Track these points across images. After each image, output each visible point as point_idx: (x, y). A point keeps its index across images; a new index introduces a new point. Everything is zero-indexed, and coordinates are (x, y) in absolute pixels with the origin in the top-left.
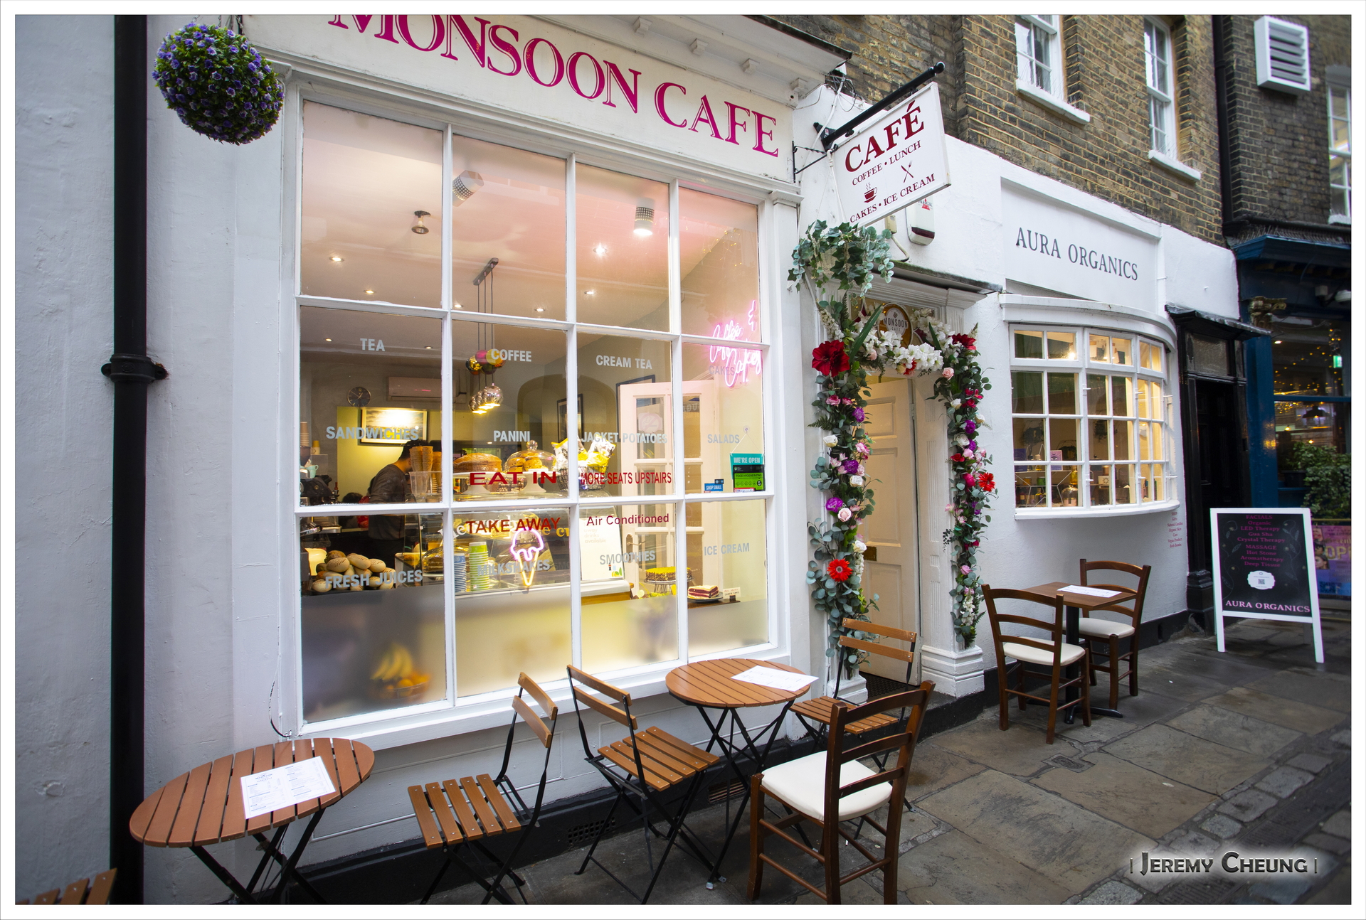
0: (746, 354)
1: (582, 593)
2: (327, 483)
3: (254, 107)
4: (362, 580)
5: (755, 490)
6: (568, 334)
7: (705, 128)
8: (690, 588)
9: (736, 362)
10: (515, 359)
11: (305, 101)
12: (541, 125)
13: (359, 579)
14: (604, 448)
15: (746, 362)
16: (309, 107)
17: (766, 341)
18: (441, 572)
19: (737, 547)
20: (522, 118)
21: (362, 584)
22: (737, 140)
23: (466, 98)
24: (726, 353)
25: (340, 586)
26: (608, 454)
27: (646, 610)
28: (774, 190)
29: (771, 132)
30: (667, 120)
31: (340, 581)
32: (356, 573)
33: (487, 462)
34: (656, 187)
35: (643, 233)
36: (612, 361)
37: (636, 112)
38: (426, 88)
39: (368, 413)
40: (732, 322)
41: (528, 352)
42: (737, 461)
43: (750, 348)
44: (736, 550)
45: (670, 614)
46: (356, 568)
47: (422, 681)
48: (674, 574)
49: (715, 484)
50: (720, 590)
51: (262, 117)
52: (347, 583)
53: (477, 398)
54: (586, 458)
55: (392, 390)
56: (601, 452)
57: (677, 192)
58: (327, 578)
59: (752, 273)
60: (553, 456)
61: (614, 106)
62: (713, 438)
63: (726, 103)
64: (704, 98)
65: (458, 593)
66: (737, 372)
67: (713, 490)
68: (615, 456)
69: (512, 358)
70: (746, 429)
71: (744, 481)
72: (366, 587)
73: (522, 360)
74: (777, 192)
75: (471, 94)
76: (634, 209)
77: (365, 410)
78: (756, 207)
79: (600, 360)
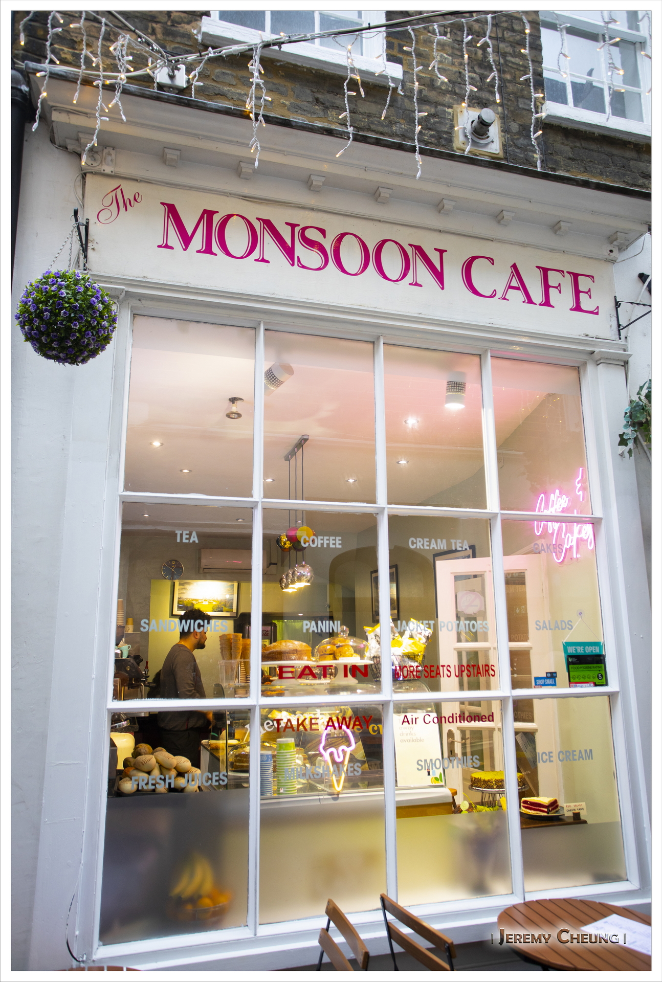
0: (576, 528)
1: (397, 802)
2: (138, 664)
3: (93, 335)
4: (167, 781)
5: (596, 685)
6: (379, 517)
7: (519, 295)
8: (523, 799)
9: (565, 535)
10: (325, 546)
11: (134, 315)
12: (349, 313)
13: (164, 780)
14: (420, 634)
15: (576, 535)
16: (139, 320)
17: (598, 513)
18: (247, 771)
19: (577, 753)
20: (330, 309)
21: (167, 786)
22: (552, 303)
23: (277, 297)
24: (553, 527)
25: (145, 787)
26: (424, 640)
27: (471, 827)
28: (597, 350)
29: (589, 290)
30: (475, 292)
31: (146, 782)
32: (161, 773)
33: (296, 650)
34: (468, 359)
35: (454, 407)
36: (426, 543)
37: (443, 289)
38: (241, 292)
39: (180, 584)
40: (557, 491)
41: (338, 538)
42: (571, 650)
43: (580, 521)
44: (576, 757)
45: (501, 833)
46: (163, 768)
47: (223, 901)
48: (502, 781)
49: (547, 678)
50: (561, 803)
51: (99, 341)
52: (153, 784)
53: (287, 576)
54: (400, 644)
55: (204, 562)
56: (417, 637)
57: (489, 361)
58: (133, 778)
59: (577, 440)
60: (365, 642)
61: (421, 286)
62: (541, 624)
63: (538, 267)
64: (514, 266)
65: (263, 797)
66: (566, 546)
67: (545, 685)
68: (432, 642)
69: (322, 544)
70: (580, 614)
71: (582, 674)
72: (171, 790)
73: (331, 546)
74: (600, 352)
75: (281, 293)
76: (444, 384)
77: (177, 582)
78: (578, 369)
79: (413, 543)
